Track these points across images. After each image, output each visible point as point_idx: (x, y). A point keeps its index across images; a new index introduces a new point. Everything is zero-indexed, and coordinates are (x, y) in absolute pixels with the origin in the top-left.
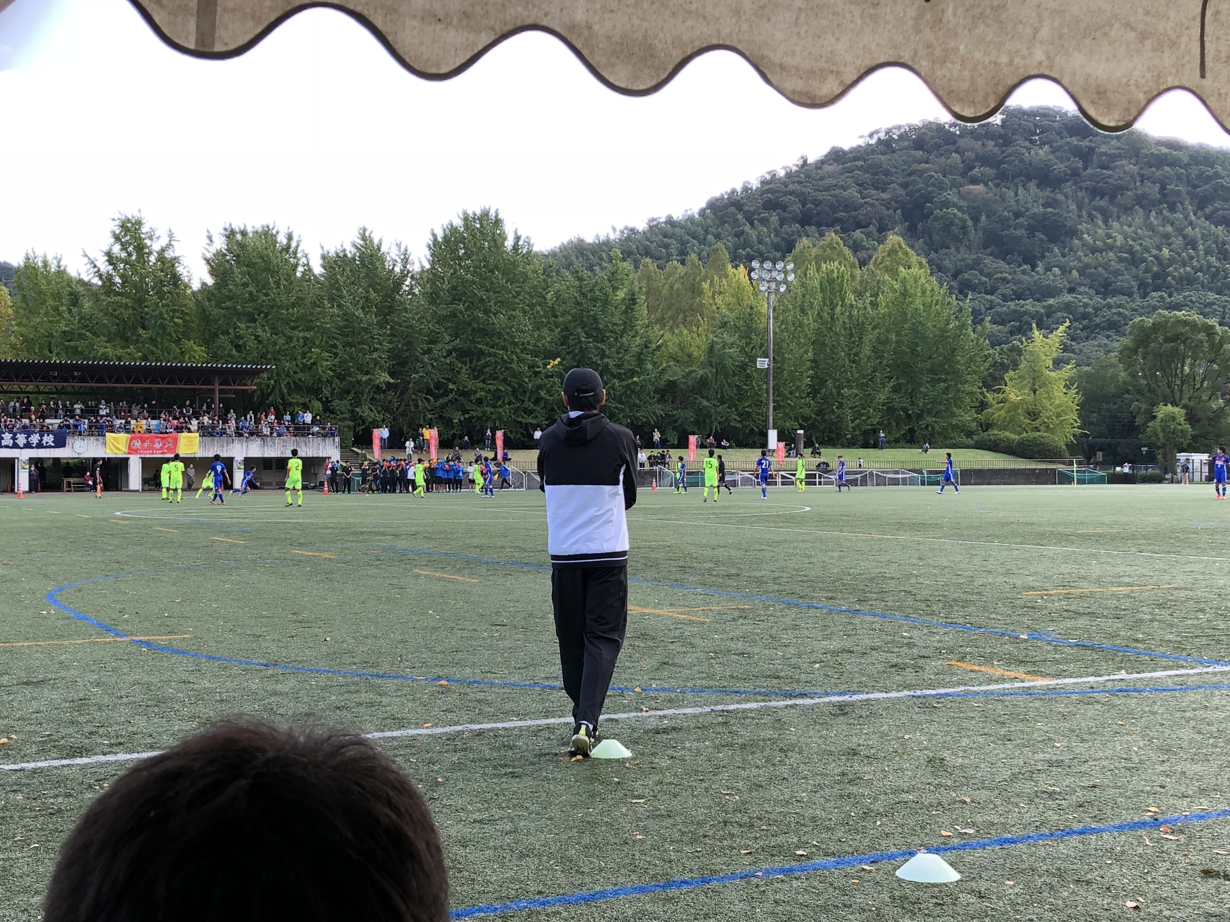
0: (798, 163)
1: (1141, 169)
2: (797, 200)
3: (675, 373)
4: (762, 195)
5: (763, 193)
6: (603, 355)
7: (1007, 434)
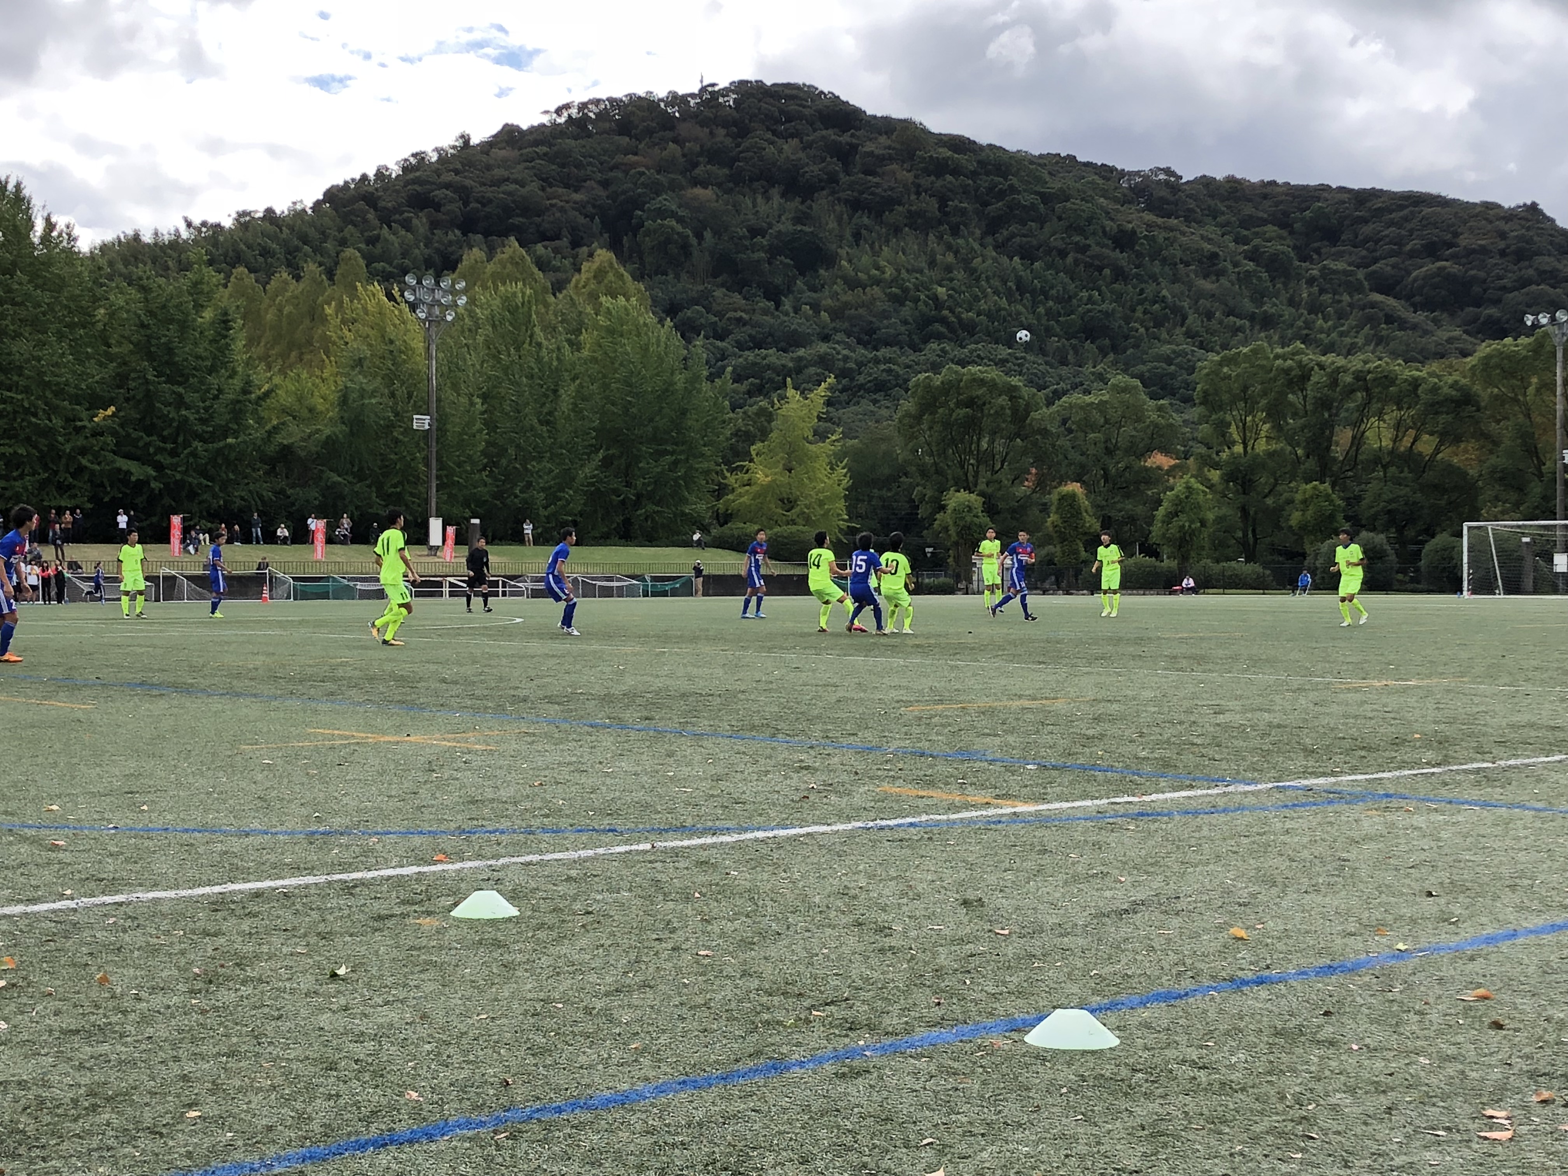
0: (457, 144)
1: (916, 177)
2: (456, 196)
3: (290, 435)
4: (405, 186)
5: (407, 183)
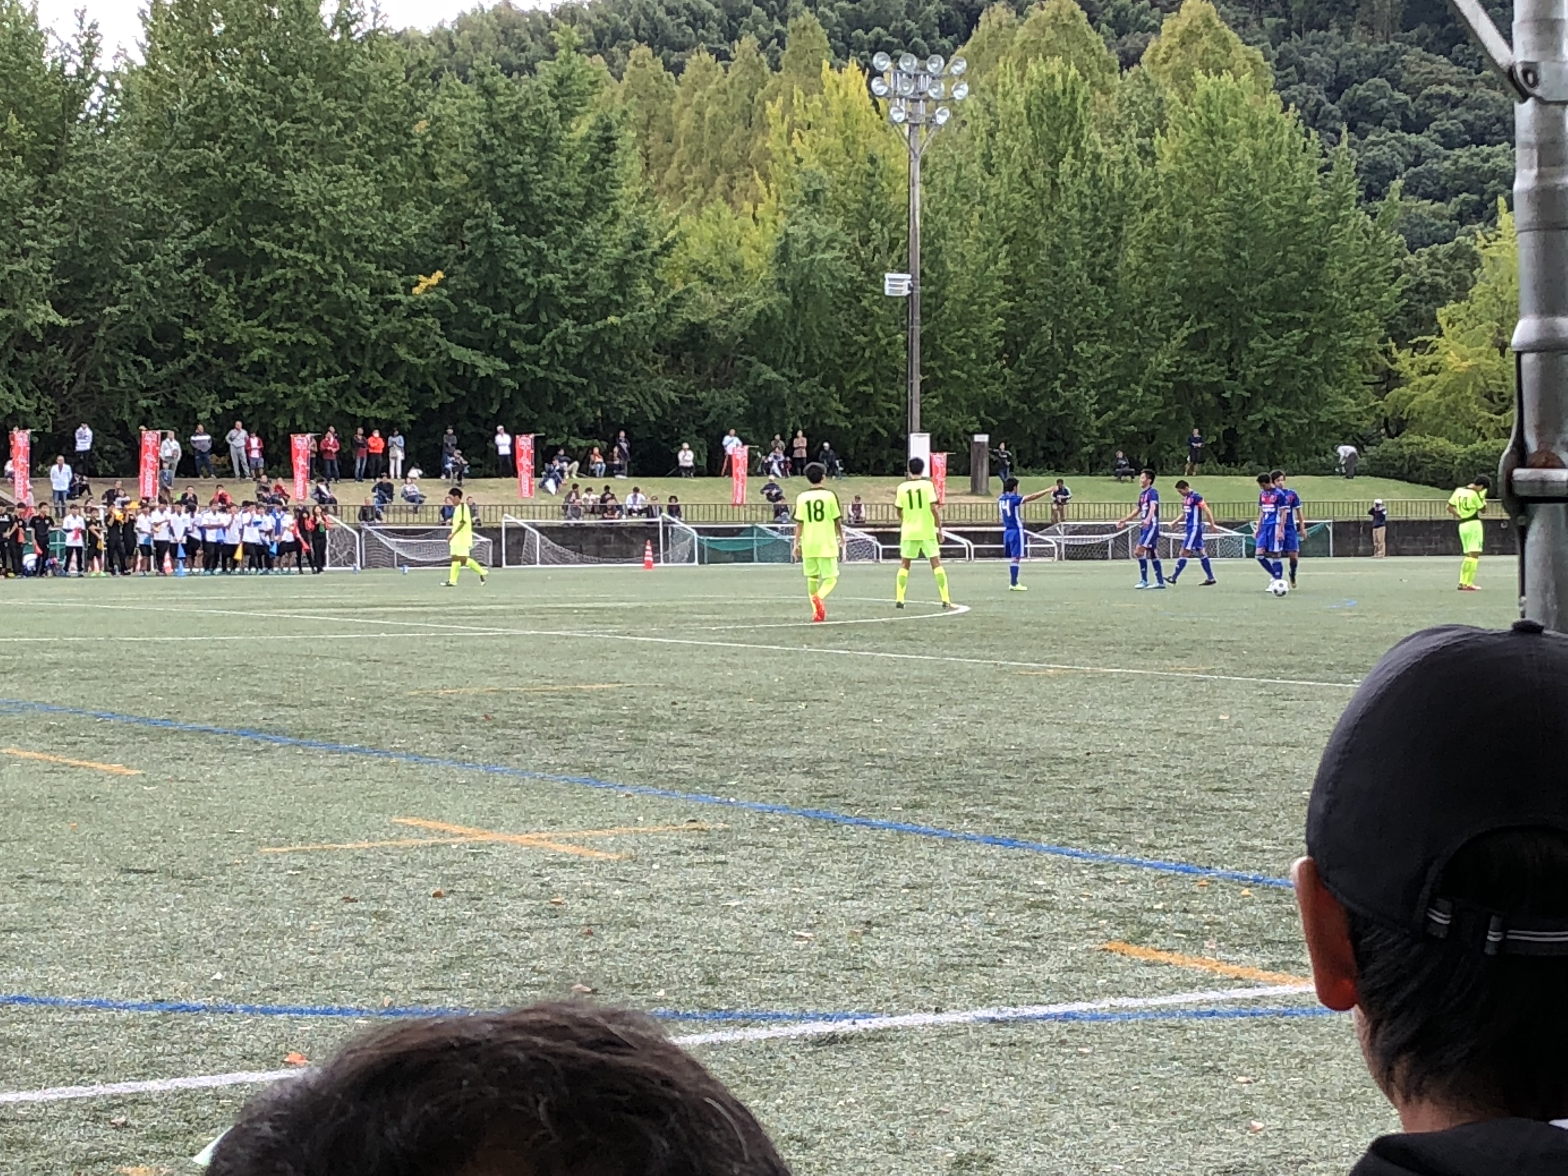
3: (702, 306)
6: (540, 264)
7: (1441, 442)
